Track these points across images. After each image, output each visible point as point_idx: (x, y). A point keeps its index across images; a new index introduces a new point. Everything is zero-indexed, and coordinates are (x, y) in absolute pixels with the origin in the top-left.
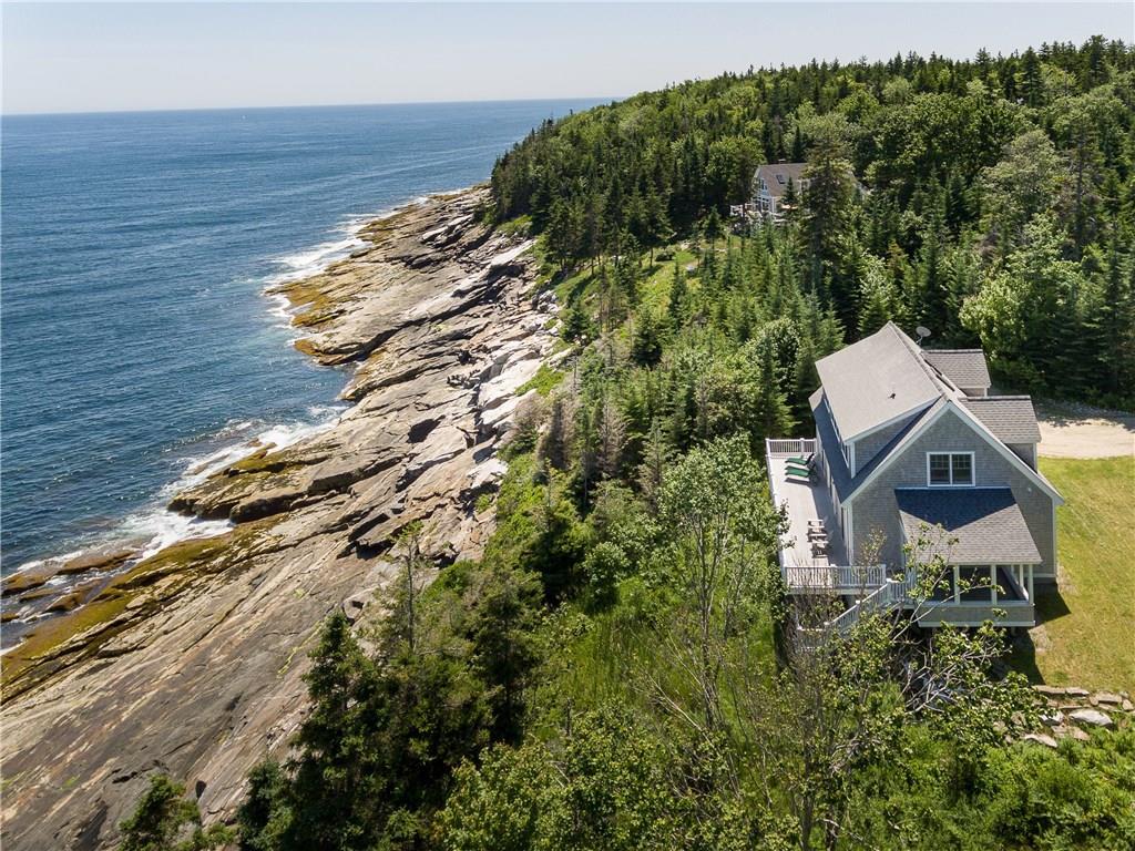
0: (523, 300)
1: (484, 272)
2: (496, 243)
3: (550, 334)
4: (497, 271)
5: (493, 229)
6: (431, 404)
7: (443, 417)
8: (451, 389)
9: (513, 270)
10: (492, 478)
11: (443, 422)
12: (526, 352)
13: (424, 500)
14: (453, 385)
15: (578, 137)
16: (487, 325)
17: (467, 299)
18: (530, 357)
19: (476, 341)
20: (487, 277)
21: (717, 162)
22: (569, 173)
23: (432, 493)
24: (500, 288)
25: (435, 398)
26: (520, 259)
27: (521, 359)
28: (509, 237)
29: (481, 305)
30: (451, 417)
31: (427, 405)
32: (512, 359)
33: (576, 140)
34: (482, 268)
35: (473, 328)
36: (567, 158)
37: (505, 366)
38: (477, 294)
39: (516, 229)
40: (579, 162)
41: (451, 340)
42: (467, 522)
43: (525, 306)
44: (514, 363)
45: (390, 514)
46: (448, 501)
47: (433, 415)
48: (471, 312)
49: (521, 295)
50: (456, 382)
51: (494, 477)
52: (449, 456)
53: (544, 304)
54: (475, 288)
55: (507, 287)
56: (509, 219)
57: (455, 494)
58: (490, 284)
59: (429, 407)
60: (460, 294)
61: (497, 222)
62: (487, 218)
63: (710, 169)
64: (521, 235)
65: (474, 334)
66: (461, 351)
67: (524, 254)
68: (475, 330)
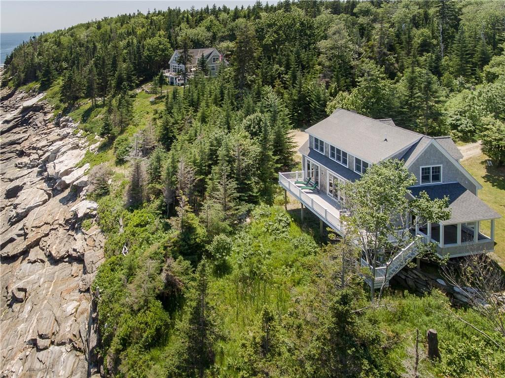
0: (48, 122)
1: (19, 110)
2: (21, 96)
3: (77, 137)
4: (26, 110)
5: (16, 90)
6: (11, 178)
7: (25, 184)
8: (19, 169)
9: (36, 109)
10: (88, 211)
11: (25, 187)
12: (70, 146)
13: (39, 227)
14: (20, 168)
15: (60, 42)
16: (29, 137)
17: (11, 124)
18: (73, 148)
19: (26, 144)
20: (22, 112)
21: (148, 49)
22: (57, 60)
23: (43, 223)
24: (30, 118)
25: (12, 175)
26: (40, 103)
27: (69, 150)
28: (27, 93)
29: (19, 127)
30: (29, 183)
31: (9, 179)
32: (63, 150)
33: (58, 44)
34: (16, 109)
35: (21, 138)
36: (55, 53)
37: (59, 154)
38: (17, 121)
39: (31, 89)
40: (61, 54)
41: (9, 145)
42: (79, 236)
43: (51, 125)
44: (65, 152)
45: (16, 237)
46: (58, 226)
47: (18, 183)
48: (14, 131)
49: (47, 120)
50: (21, 166)
51: (89, 210)
52: (41, 203)
53: (64, 123)
54: (15, 118)
55: (34, 117)
56: (24, 84)
57: (62, 222)
58: (24, 116)
59: (11, 180)
60: (7, 122)
61: (18, 86)
62: (11, 84)
63: (146, 53)
64: (34, 91)
65: (23, 141)
66: (17, 150)
67: (41, 100)
68: (23, 139)
